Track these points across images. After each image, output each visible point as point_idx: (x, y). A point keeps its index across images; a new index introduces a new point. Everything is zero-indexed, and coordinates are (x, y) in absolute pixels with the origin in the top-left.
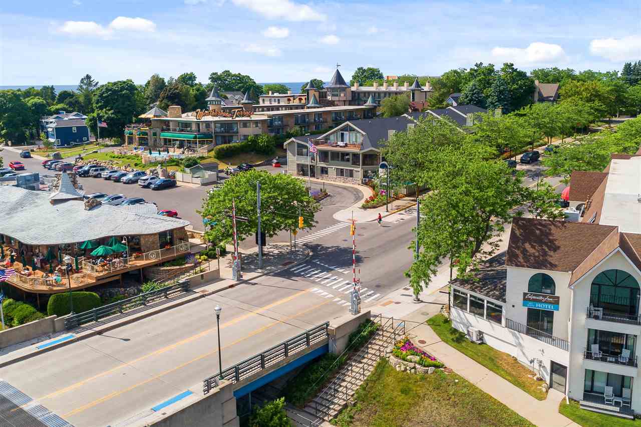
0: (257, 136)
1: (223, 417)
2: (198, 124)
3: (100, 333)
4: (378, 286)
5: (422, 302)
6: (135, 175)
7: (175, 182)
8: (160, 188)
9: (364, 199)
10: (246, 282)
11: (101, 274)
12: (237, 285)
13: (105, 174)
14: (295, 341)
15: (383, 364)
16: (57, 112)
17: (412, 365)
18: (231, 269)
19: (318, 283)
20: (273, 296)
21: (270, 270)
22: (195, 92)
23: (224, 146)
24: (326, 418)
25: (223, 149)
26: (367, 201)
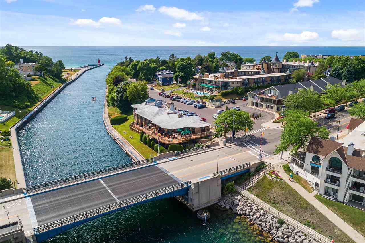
0: (237, 87)
1: (217, 184)
2: (215, 82)
3: (184, 157)
4: (270, 153)
5: (283, 160)
6: (192, 102)
7: (205, 106)
8: (200, 108)
9: (275, 119)
10: (227, 147)
11: (183, 140)
12: (224, 147)
13: (181, 100)
14: (240, 167)
15: (265, 177)
16: (161, 70)
17: (273, 178)
18: (223, 142)
19: (251, 150)
20: (235, 152)
21: (236, 143)
22: (215, 65)
23: (224, 91)
24: (246, 189)
25: (224, 92)
26: (276, 120)
